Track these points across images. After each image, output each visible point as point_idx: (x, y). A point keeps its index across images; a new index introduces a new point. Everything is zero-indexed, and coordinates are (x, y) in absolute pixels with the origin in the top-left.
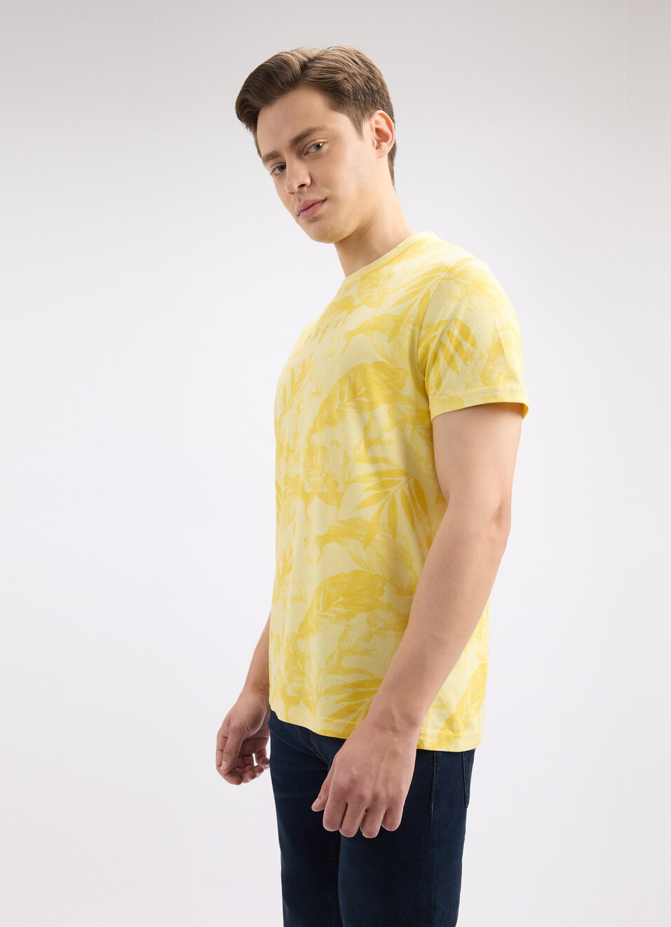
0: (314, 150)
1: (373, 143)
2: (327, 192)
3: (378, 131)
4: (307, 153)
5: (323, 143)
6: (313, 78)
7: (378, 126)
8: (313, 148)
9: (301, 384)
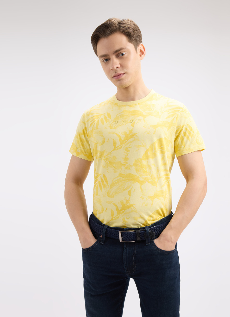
0: (121, 55)
1: (139, 55)
2: (126, 71)
3: (141, 51)
4: (119, 56)
5: (125, 53)
6: (124, 31)
7: (141, 49)
8: (120, 54)
9: (128, 140)
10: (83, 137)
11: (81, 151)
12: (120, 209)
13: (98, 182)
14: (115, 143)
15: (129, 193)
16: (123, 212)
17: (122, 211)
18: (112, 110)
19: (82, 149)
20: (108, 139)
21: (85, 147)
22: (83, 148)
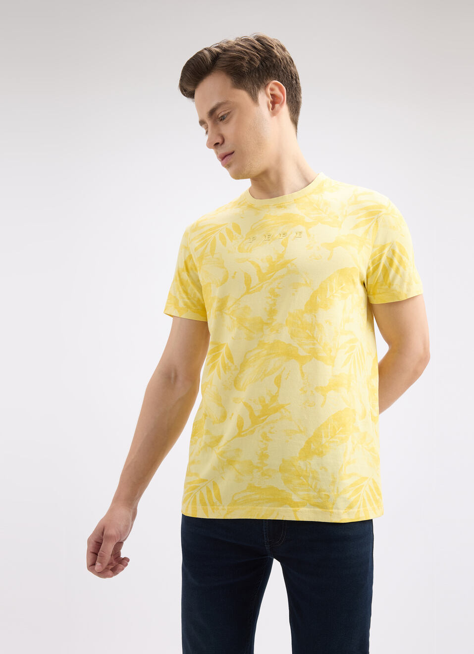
9: (274, 274)
10: (185, 276)
11: (186, 304)
12: (257, 414)
13: (220, 359)
14: (248, 280)
15: (278, 382)
16: (263, 420)
17: (261, 419)
18: (242, 218)
19: (187, 300)
20: (236, 272)
21: (192, 296)
22: (189, 299)
